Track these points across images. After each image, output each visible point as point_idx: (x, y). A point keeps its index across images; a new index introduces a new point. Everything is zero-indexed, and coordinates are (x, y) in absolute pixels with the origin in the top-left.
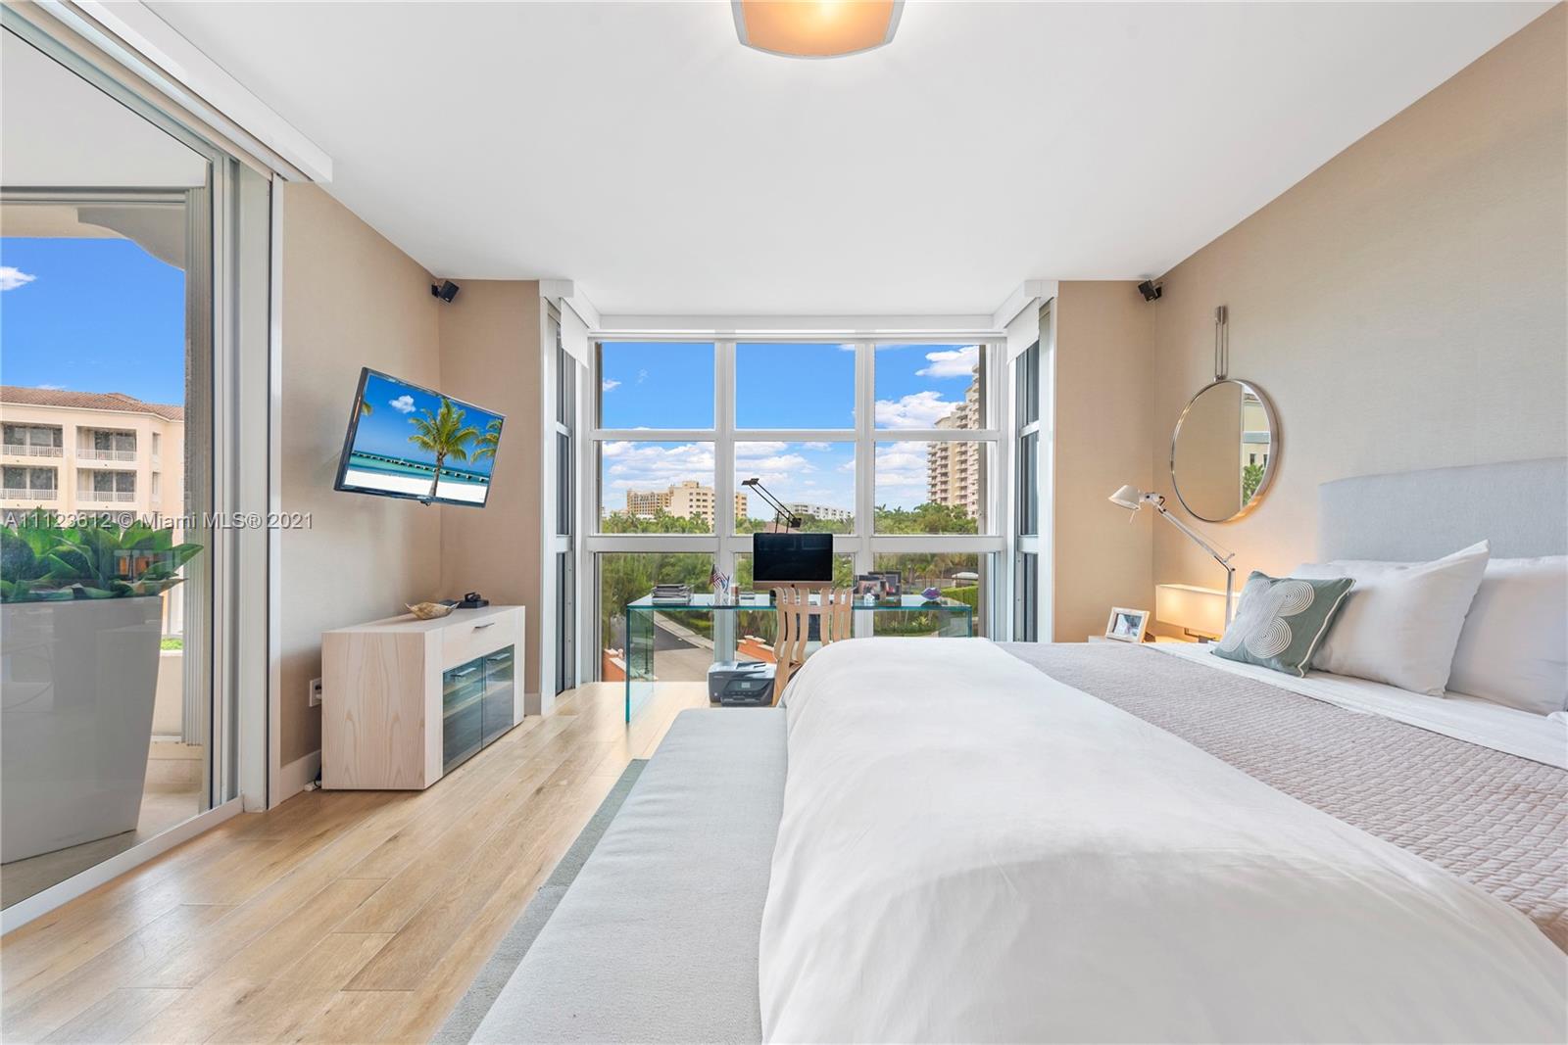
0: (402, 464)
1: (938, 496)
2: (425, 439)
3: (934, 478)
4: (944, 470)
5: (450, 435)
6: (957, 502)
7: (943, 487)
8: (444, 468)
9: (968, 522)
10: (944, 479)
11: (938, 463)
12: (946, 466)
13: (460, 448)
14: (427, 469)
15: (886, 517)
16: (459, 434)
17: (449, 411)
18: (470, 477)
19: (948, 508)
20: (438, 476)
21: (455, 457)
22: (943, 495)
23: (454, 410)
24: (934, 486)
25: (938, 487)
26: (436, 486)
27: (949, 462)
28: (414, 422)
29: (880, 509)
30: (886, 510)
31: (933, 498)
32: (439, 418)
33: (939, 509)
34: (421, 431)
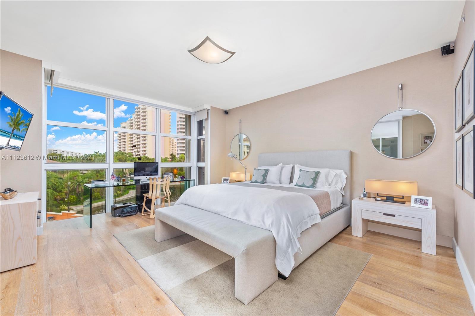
0: (3, 132)
1: (122, 149)
2: (11, 123)
3: (120, 143)
4: (124, 140)
5: (17, 122)
6: (129, 151)
7: (124, 146)
8: (13, 134)
9: (134, 158)
10: (124, 143)
11: (122, 138)
12: (125, 139)
13: (19, 127)
14: (9, 134)
15: (99, 156)
16: (20, 122)
17: (19, 113)
18: (19, 138)
19: (126, 153)
20: (11, 137)
21: (17, 130)
22: (124, 149)
23: (21, 113)
24: (120, 145)
25: (122, 146)
26: (10, 140)
27: (126, 138)
28: (9, 117)
29: (97, 153)
30: (99, 153)
31: (120, 150)
32: (16, 116)
33: (123, 154)
34: (10, 120)
